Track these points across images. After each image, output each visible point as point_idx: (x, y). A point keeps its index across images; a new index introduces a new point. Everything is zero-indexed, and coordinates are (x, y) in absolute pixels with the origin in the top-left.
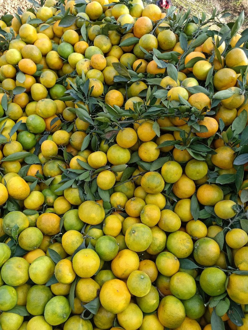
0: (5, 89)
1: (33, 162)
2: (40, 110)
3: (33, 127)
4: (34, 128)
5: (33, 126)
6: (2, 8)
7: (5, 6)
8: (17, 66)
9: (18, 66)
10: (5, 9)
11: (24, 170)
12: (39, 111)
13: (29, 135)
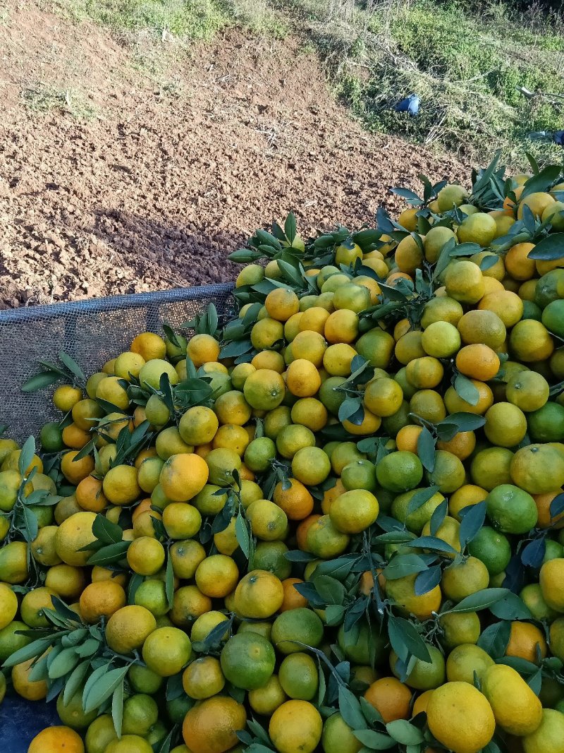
0: (422, 417)
1: (514, 614)
2: (531, 475)
3: (511, 519)
4: (514, 522)
5: (514, 518)
6: (215, 179)
7: (220, 175)
8: (452, 361)
9: (455, 362)
10: (220, 180)
11: (493, 637)
12: (528, 478)
13: (498, 539)
